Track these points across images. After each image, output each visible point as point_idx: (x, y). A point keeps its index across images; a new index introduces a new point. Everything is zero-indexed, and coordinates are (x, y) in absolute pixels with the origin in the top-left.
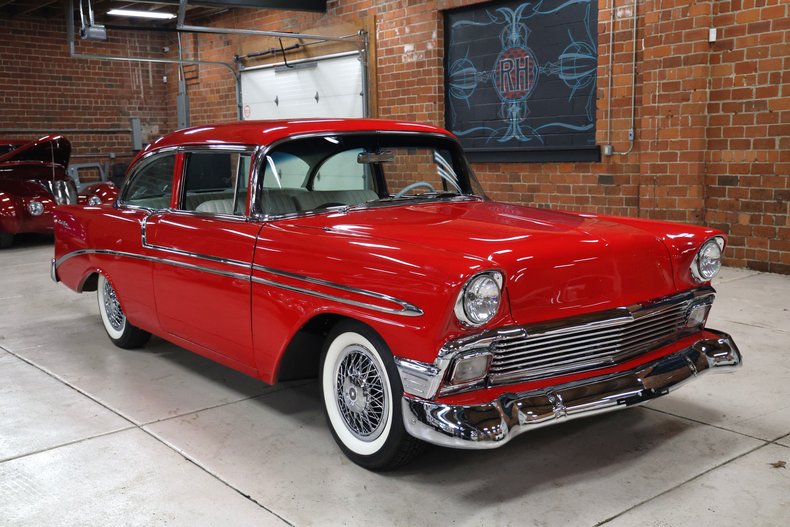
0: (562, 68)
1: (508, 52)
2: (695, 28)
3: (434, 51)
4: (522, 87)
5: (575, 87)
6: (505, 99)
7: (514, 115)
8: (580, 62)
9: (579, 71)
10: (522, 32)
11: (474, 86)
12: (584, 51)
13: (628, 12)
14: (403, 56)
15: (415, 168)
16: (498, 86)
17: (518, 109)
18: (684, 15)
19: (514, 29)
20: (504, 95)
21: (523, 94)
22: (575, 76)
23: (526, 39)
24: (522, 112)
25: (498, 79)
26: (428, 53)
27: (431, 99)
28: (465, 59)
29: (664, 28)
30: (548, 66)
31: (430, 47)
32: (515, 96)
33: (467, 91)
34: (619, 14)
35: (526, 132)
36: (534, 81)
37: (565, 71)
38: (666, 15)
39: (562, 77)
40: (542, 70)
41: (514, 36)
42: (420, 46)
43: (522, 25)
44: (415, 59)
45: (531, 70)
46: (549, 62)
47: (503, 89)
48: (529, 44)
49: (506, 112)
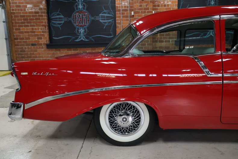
0: (101, 18)
1: (78, 12)
2: (150, 10)
3: (44, 8)
4: (85, 23)
5: (106, 24)
6: (77, 27)
7: (82, 32)
8: (107, 17)
9: (107, 19)
10: (84, 5)
11: (63, 22)
12: (109, 13)
13: (126, 3)
14: (26, 9)
15: (36, 51)
16: (74, 23)
17: (83, 30)
18: (146, 6)
19: (80, 4)
20: (77, 26)
21: (85, 26)
22: (106, 21)
23: (85, 8)
24: (85, 32)
25: (74, 20)
26: (41, 9)
27: (43, 26)
28: (58, 13)
29: (140, 9)
30: (95, 17)
31: (41, 7)
32: (81, 26)
33: (59, 24)
34: (123, 4)
35: (87, 38)
36: (90, 21)
37: (101, 19)
38: (141, 6)
39: (101, 21)
40: (93, 18)
41: (80, 7)
42: (35, 6)
43: (84, 3)
44: (33, 10)
45: (88, 18)
46: (95, 16)
47: (76, 24)
48: (87, 9)
49: (78, 32)
